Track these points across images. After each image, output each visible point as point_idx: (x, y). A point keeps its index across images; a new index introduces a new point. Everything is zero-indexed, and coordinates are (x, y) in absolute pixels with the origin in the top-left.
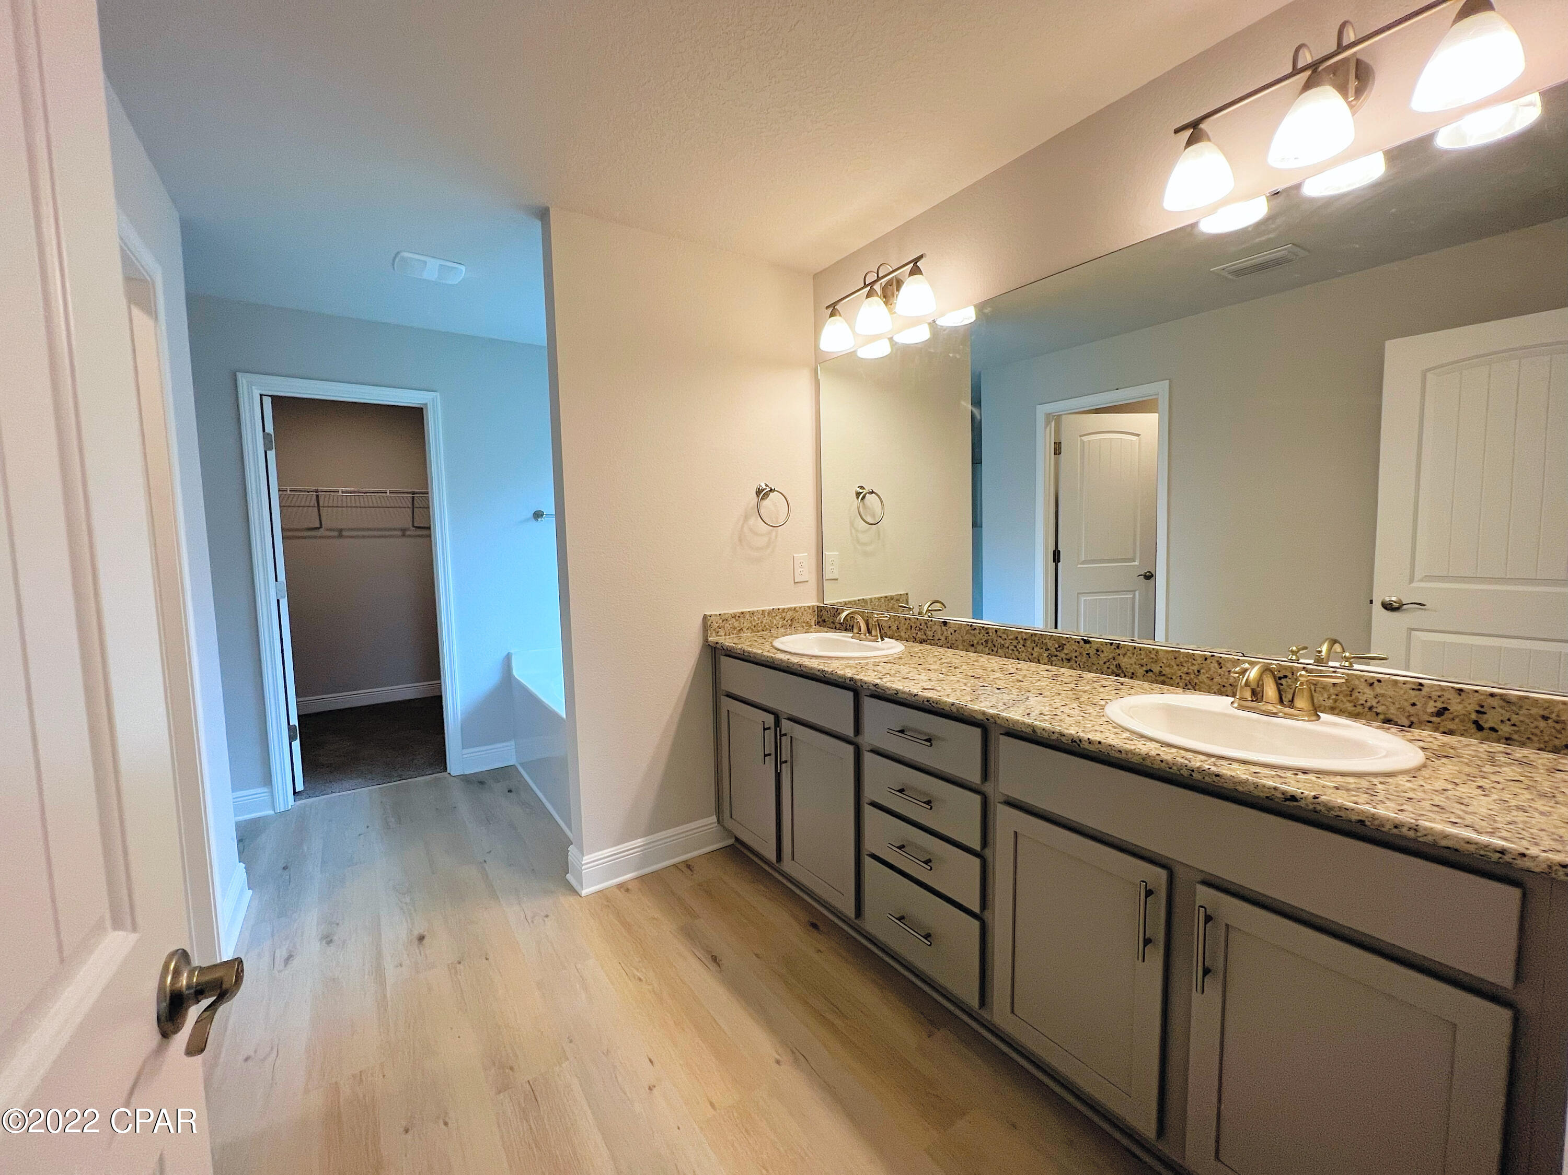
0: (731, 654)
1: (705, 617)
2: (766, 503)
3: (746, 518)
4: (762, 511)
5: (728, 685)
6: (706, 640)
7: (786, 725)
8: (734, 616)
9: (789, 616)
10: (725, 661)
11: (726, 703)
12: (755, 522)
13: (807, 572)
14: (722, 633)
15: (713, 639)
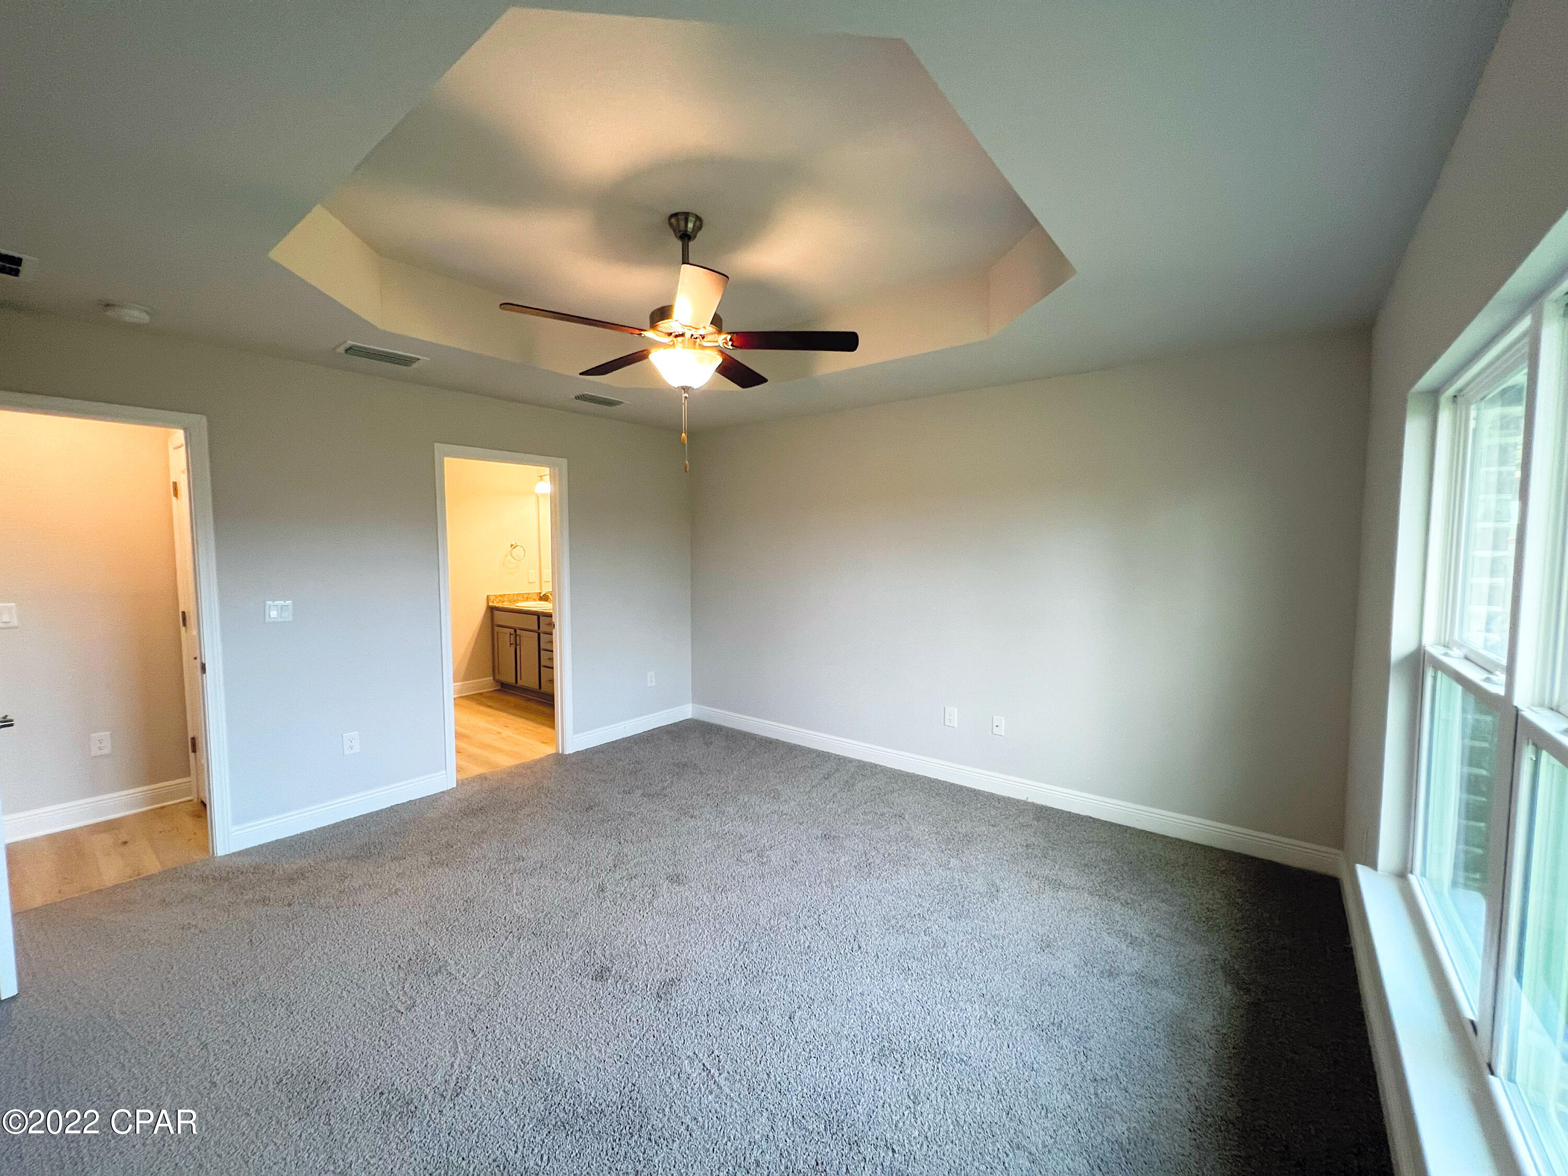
0: (498, 609)
1: (488, 596)
2: (514, 550)
3: (506, 556)
4: (513, 555)
5: (497, 622)
6: (488, 605)
7: (518, 632)
8: (500, 596)
9: (526, 596)
10: (496, 612)
11: (497, 629)
12: (509, 557)
13: (535, 579)
14: (495, 602)
15: (491, 604)
